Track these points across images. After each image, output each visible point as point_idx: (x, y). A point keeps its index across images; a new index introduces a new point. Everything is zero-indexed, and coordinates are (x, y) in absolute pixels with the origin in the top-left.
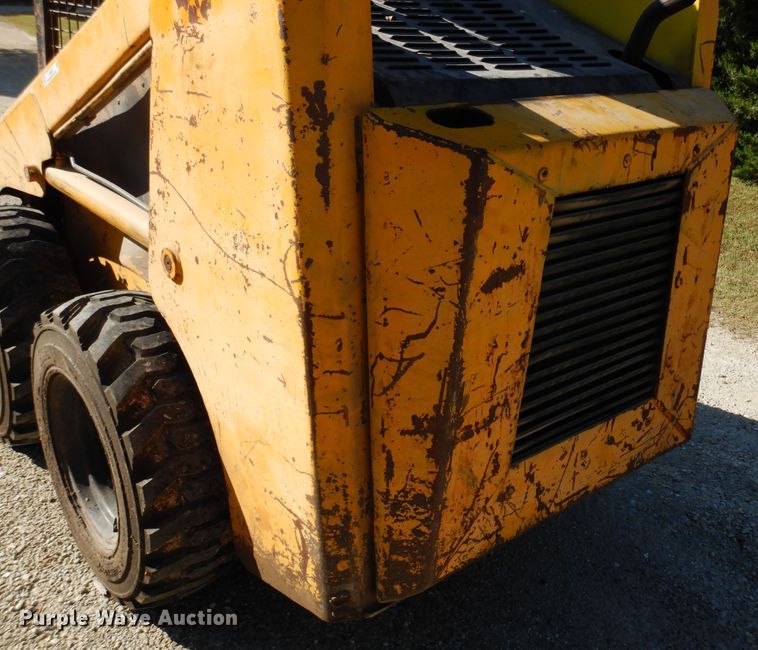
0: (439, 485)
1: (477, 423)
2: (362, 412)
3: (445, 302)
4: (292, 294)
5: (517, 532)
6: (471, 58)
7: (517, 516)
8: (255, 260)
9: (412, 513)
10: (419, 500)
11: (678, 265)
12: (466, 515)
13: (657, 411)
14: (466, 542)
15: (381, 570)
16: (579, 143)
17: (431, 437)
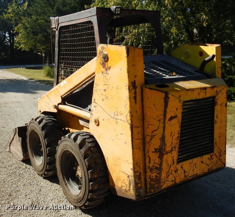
0: (161, 164)
1: (169, 151)
2: (143, 148)
3: (161, 123)
4: (128, 123)
5: (180, 182)
6: (163, 74)
7: (180, 178)
8: (119, 117)
9: (155, 171)
10: (156, 168)
11: (215, 119)
12: (167, 173)
13: (214, 156)
14: (167, 181)
15: (148, 186)
16: (187, 90)
17: (159, 153)
